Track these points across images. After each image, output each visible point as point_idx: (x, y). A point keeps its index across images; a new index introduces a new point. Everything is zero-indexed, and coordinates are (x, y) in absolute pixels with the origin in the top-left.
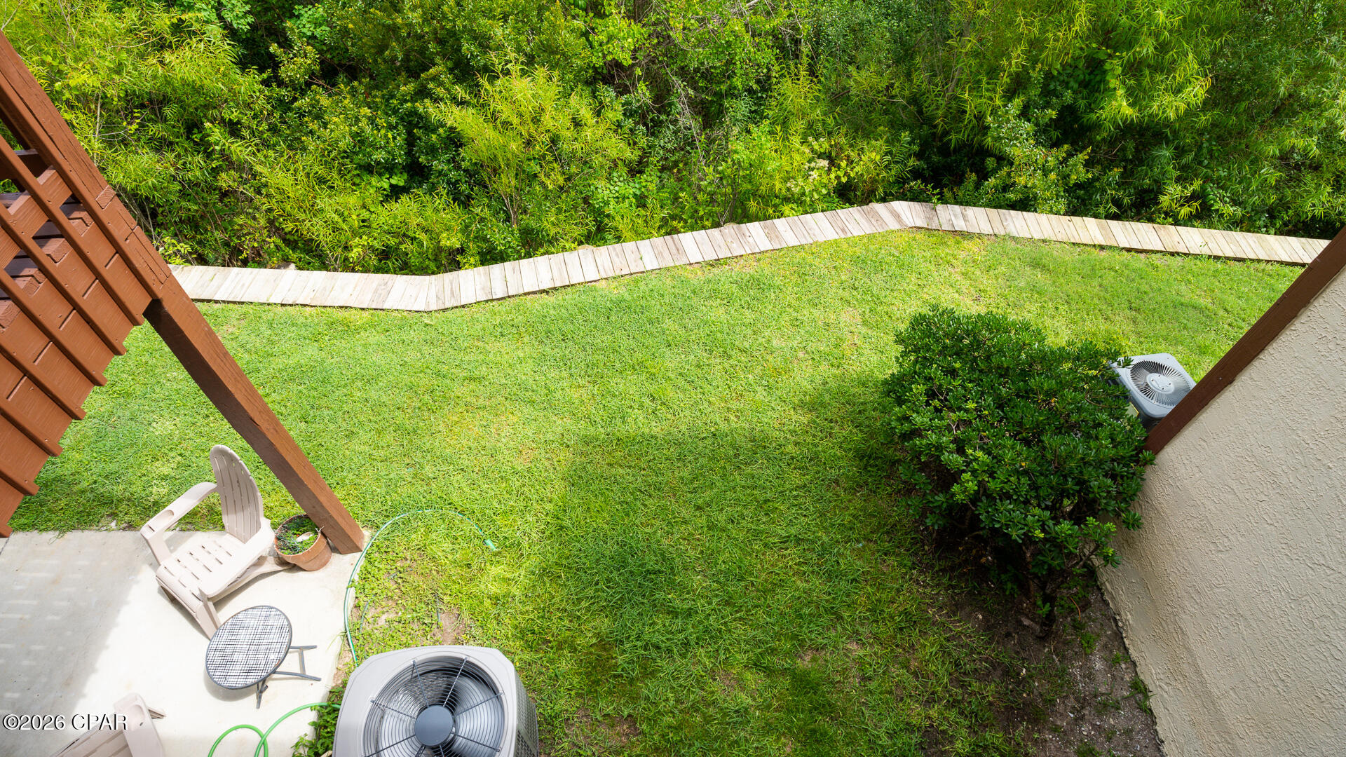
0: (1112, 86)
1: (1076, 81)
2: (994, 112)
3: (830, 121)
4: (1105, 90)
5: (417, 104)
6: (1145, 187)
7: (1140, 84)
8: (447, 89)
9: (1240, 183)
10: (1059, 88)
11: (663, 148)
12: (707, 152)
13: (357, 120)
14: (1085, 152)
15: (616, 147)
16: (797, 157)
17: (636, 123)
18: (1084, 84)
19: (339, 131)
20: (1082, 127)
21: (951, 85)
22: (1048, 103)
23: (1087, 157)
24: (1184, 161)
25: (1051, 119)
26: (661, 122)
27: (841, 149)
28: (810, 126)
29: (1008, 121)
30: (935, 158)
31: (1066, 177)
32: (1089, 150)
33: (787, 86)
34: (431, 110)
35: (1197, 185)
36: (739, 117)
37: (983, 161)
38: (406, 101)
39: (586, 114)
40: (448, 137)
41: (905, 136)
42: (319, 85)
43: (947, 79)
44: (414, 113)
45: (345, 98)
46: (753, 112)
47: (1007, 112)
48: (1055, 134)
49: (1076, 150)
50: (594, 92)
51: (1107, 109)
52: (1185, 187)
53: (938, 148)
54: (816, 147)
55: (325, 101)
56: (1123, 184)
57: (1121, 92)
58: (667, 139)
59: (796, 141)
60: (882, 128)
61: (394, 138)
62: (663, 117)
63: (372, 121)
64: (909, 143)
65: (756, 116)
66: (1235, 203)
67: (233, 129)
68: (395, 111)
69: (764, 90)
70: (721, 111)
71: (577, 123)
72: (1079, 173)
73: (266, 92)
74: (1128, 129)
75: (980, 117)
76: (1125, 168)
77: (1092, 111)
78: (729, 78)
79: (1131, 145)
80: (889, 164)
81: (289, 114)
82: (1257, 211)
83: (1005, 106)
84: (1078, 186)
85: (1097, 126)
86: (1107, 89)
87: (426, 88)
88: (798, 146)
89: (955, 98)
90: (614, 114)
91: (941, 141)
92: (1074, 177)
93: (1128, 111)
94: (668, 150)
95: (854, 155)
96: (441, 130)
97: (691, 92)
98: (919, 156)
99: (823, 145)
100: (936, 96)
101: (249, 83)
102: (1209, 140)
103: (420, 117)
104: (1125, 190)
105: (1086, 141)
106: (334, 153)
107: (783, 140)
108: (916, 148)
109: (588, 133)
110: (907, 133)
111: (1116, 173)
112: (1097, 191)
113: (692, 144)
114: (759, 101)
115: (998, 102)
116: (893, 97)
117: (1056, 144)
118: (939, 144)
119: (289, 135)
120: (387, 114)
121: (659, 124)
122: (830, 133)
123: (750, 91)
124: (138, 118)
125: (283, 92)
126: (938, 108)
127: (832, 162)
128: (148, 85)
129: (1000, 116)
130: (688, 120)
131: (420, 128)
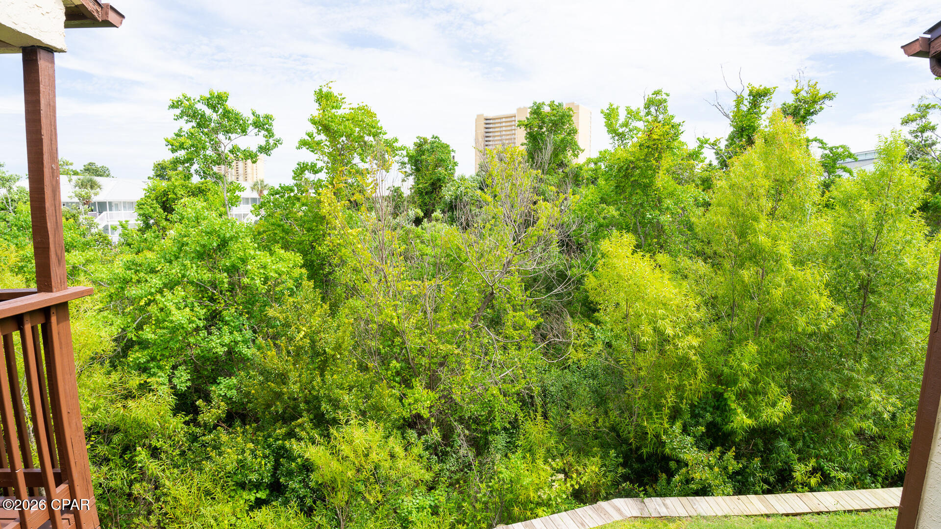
0: (733, 408)
1: (710, 407)
2: (666, 432)
3: (561, 447)
4: (730, 410)
5: (286, 442)
6: (780, 468)
7: (749, 404)
8: (308, 433)
9: (840, 456)
10: (701, 412)
11: (448, 470)
12: (481, 472)
13: (243, 452)
14: (732, 451)
15: (419, 472)
16: (542, 473)
17: (431, 454)
18: (716, 408)
19: (230, 459)
20: (724, 433)
21: (634, 418)
22: (698, 422)
23: (734, 454)
24: (798, 447)
25: (703, 432)
26: (448, 452)
27: (571, 465)
28: (548, 451)
29: (676, 437)
30: (636, 466)
31: (726, 468)
32: (734, 449)
33: (528, 426)
34: (295, 447)
35: (813, 462)
36: (499, 447)
37: (668, 464)
38: (278, 439)
39: (399, 450)
40: (303, 465)
41: (612, 453)
42: (222, 427)
43: (631, 415)
44: (283, 447)
45: (239, 436)
46: (508, 443)
47: (674, 431)
48: (709, 441)
49: (726, 450)
50: (402, 434)
51: (736, 422)
52: (806, 465)
53: (635, 458)
54: (555, 466)
55: (224, 438)
56: (765, 468)
57: (739, 410)
58: (451, 464)
59: (540, 462)
60: (595, 448)
61: (266, 464)
62: (448, 449)
63: (253, 452)
64: (616, 457)
65: (511, 447)
66: (845, 470)
67: (155, 453)
68: (269, 446)
69: (514, 427)
70: (487, 443)
71: (392, 456)
72: (734, 466)
73: (186, 430)
74: (753, 432)
75: (657, 436)
76: (762, 456)
77: (726, 424)
78: (491, 421)
79: (760, 442)
80: (605, 473)
81: (195, 444)
82: (862, 472)
83: (671, 427)
84: (736, 473)
85: (733, 433)
86: (731, 410)
87: (294, 431)
88: (542, 466)
89: (638, 425)
90: (418, 450)
91: (636, 453)
92: (730, 468)
93: (749, 422)
94: (452, 472)
95: (580, 469)
96: (299, 460)
97: (467, 432)
98: (624, 465)
99: (558, 463)
100: (627, 425)
101: (177, 423)
102: (807, 431)
103: (286, 451)
104: (768, 472)
105: (730, 443)
106: (222, 474)
107: (532, 463)
108: (621, 460)
109: (400, 464)
110: (613, 451)
111: (757, 461)
112: (749, 475)
113: (469, 466)
114: (511, 435)
115: (667, 426)
116: (598, 428)
117: (711, 448)
118: (636, 456)
119: (192, 459)
120: (264, 448)
121: (445, 454)
122: (562, 455)
123: (505, 429)
124: (92, 441)
125: (198, 430)
126: (629, 432)
127: (566, 474)
128: (109, 420)
129: (670, 435)
130: (465, 451)
131: (284, 458)
